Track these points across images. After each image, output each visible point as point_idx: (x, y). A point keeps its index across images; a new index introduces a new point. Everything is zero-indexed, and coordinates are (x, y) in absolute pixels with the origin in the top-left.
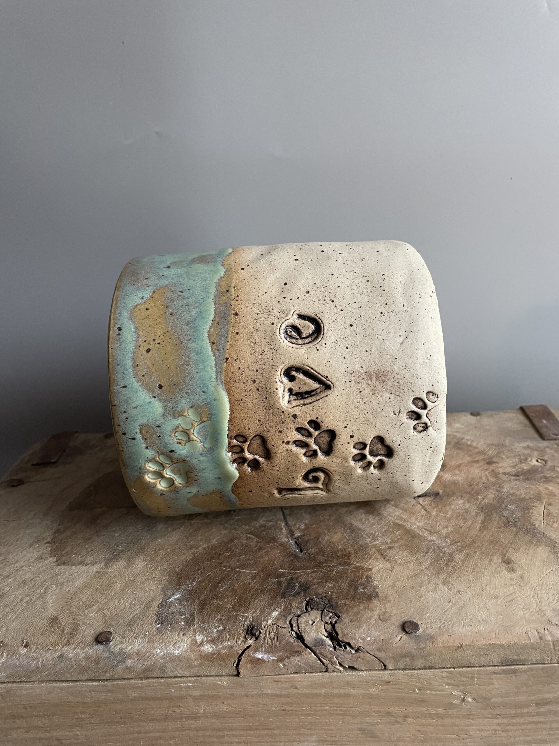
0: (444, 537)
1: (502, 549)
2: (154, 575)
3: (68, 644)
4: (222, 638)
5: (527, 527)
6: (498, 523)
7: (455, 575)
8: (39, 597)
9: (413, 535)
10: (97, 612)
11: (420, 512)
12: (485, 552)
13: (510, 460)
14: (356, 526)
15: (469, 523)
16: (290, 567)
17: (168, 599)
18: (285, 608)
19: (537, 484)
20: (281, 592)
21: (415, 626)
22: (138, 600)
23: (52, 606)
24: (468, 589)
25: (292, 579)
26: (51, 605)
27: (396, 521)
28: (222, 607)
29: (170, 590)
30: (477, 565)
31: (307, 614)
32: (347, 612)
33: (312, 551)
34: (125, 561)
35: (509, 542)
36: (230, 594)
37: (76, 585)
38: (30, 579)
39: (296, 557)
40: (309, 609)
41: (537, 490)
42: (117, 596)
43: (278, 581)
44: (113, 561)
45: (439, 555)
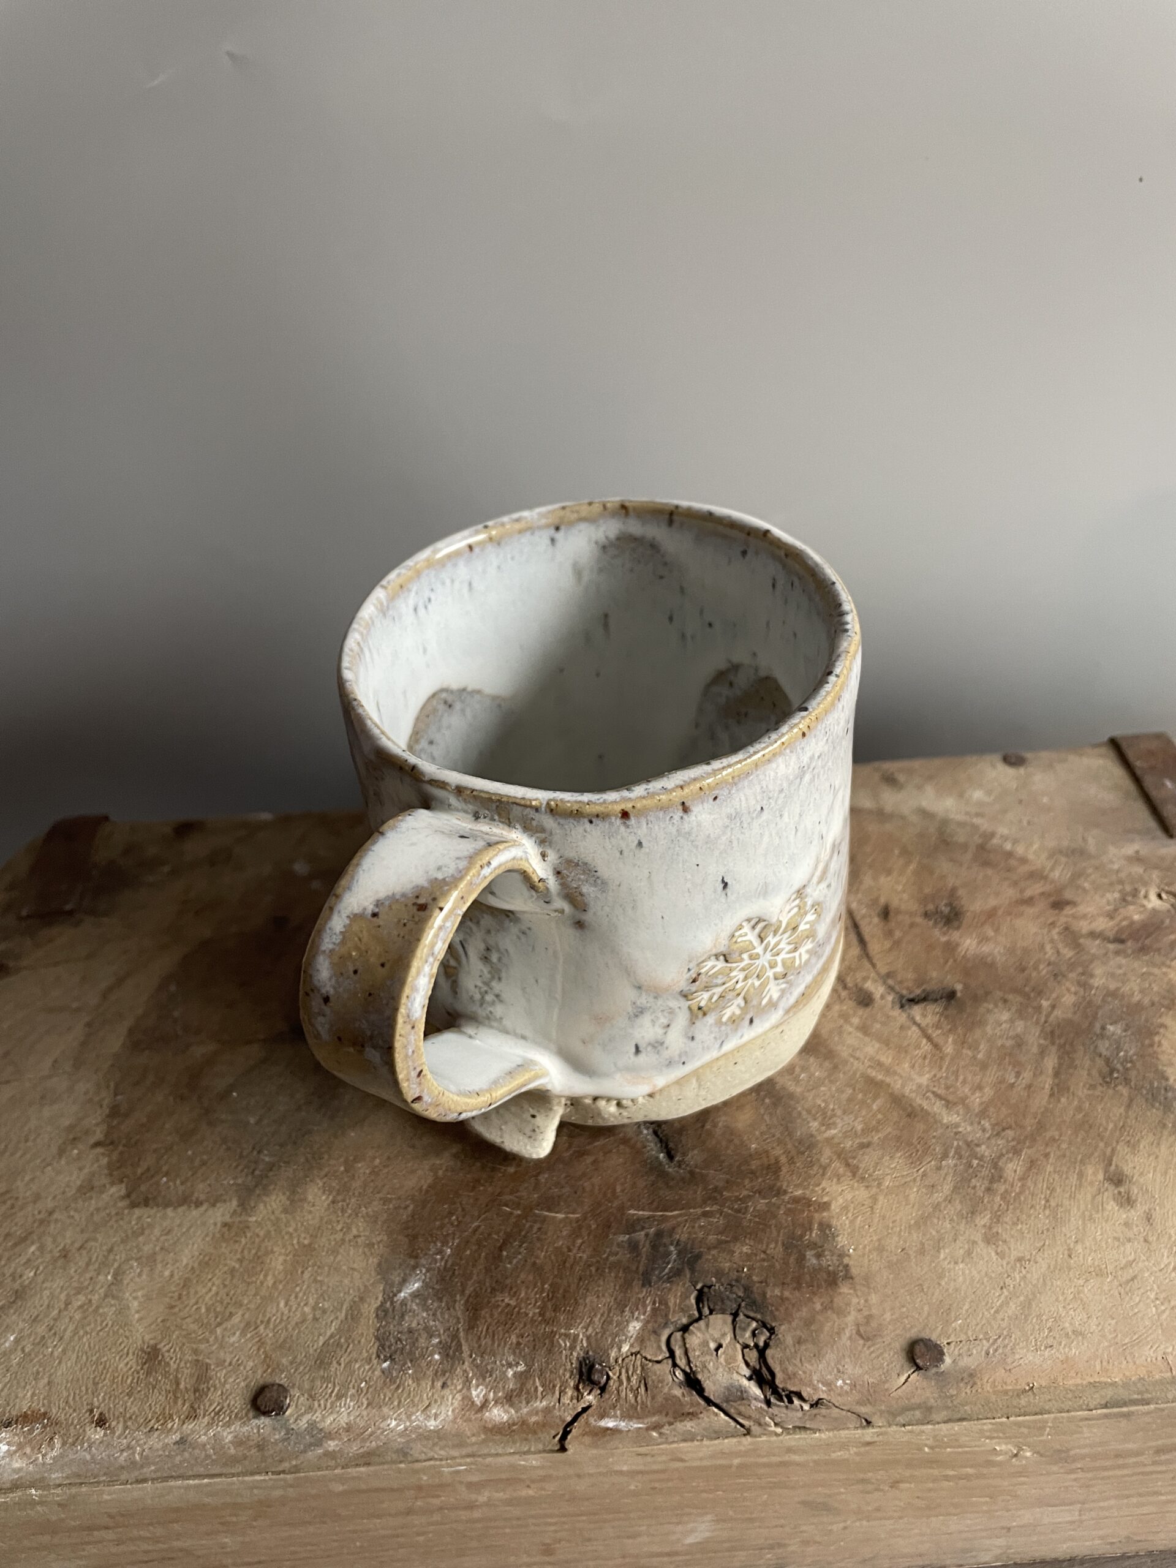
0: (976, 1115)
1: (1102, 1145)
2: (354, 1231)
3: (192, 1415)
4: (528, 1392)
5: (1151, 1084)
6: (1089, 1074)
7: (1008, 1218)
8: (106, 1296)
9: (909, 1109)
10: (243, 1333)
11: (918, 1047)
12: (1068, 1154)
13: (1102, 896)
14: (784, 1088)
15: (1027, 1075)
16: (652, 1203)
17: (395, 1295)
18: (654, 1310)
19: (1163, 964)
20: (641, 1269)
21: (936, 1352)
22: (329, 1298)
23: (140, 1319)
24: (1040, 1254)
25: (659, 1234)
26: (137, 1316)
27: (869, 1071)
28: (518, 1312)
29: (395, 1269)
30: (1053, 1190)
31: (702, 1323)
32: (788, 1318)
33: (694, 1157)
34: (284, 1194)
35: (1115, 1126)
36: (531, 1278)
37: (185, 1262)
38: (77, 1245)
39: (663, 1174)
40: (706, 1311)
41: (1166, 980)
42: (281, 1287)
43: (630, 1241)
44: (258, 1192)
45: (970, 1166)
